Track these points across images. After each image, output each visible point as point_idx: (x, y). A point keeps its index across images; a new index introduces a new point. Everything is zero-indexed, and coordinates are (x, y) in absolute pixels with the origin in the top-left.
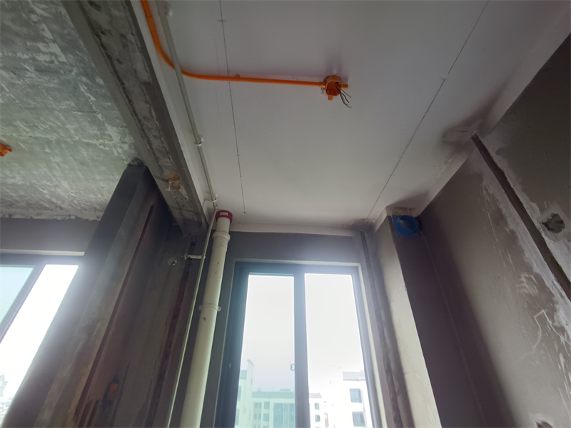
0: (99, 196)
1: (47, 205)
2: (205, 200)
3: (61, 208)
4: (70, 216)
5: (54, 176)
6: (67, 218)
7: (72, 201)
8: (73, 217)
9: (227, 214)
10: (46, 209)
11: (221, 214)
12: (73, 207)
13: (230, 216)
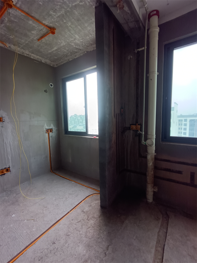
0: (90, 36)
1: (76, 51)
2: (140, 8)
3: (80, 50)
4: (84, 52)
5: (72, 34)
6: (84, 53)
7: (82, 44)
8: (86, 52)
9: (155, 12)
10: (76, 52)
11: (151, 14)
12: (84, 47)
13: (157, 13)
